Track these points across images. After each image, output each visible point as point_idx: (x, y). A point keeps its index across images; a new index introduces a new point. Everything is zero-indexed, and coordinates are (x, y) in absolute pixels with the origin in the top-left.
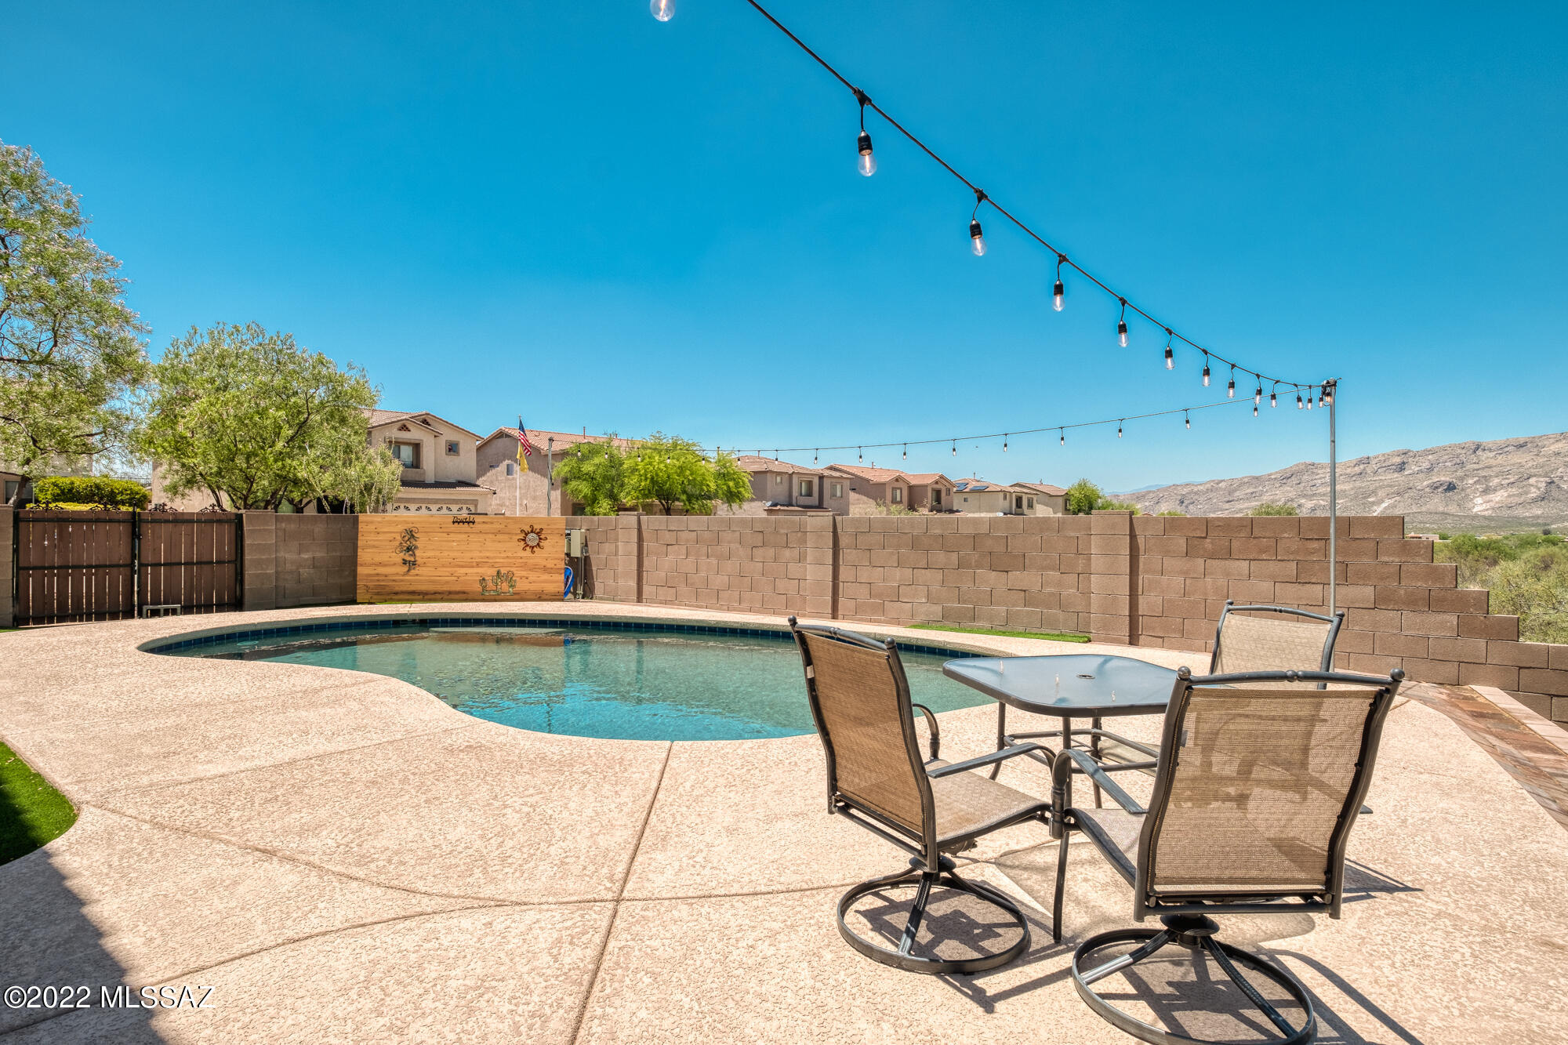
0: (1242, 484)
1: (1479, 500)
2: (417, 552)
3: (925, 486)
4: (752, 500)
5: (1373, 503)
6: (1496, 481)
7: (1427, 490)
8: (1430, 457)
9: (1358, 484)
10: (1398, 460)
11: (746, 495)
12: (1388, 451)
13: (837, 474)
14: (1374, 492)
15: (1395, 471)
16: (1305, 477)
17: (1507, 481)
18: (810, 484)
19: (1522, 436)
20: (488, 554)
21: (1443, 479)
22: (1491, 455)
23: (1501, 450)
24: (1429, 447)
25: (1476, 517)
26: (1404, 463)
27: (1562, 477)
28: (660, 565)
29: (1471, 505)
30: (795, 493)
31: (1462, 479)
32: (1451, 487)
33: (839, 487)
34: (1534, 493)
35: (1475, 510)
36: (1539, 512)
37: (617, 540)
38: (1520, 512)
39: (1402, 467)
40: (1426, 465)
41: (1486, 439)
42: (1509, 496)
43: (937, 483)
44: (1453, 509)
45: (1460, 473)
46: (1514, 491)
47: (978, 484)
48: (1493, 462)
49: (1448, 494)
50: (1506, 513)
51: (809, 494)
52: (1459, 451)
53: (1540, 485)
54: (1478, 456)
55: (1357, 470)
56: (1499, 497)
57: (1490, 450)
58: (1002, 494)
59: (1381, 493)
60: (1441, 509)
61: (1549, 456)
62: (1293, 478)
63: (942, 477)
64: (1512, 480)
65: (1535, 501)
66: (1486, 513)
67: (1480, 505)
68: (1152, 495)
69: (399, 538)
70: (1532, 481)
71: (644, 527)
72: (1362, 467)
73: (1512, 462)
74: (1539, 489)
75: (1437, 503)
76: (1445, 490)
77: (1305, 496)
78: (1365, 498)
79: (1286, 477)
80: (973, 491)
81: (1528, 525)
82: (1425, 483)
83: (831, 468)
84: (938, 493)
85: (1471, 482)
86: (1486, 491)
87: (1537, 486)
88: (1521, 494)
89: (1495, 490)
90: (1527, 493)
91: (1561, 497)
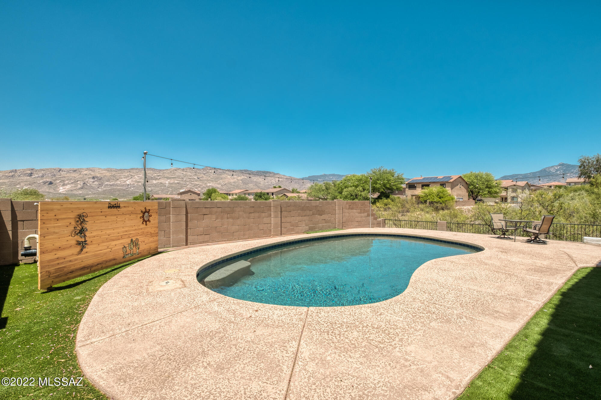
1: (61, 188)
6: (67, 182)
7: (42, 184)
8: (42, 172)
9: (11, 180)
10: (29, 172)
12: (24, 168)
14: (19, 184)
15: (27, 176)
17: (71, 182)
19: (75, 168)
21: (48, 180)
22: (65, 173)
23: (68, 171)
24: (42, 168)
25: (60, 194)
26: (32, 173)
27: (87, 182)
29: (58, 189)
31: (55, 180)
32: (51, 183)
34: (79, 186)
35: (60, 191)
36: (81, 192)
38: (74, 192)
39: (31, 175)
40: (41, 175)
41: (62, 168)
42: (71, 187)
44: (52, 191)
45: (54, 178)
46: (73, 185)
48: (65, 175)
49: (50, 185)
50: (70, 192)
52: (54, 171)
54: (60, 173)
56: (68, 187)
57: (65, 171)
60: (47, 191)
61: (83, 175)
64: (72, 182)
65: (80, 189)
66: (64, 192)
70: (79, 182)
72: (12, 173)
73: (72, 176)
74: (81, 185)
75: (45, 188)
78: (15, 186)
81: (78, 196)
82: (41, 181)
85: (58, 181)
86: (64, 185)
87: (80, 184)
88: (75, 187)
89: (66, 185)
90: (77, 186)
91: (88, 188)
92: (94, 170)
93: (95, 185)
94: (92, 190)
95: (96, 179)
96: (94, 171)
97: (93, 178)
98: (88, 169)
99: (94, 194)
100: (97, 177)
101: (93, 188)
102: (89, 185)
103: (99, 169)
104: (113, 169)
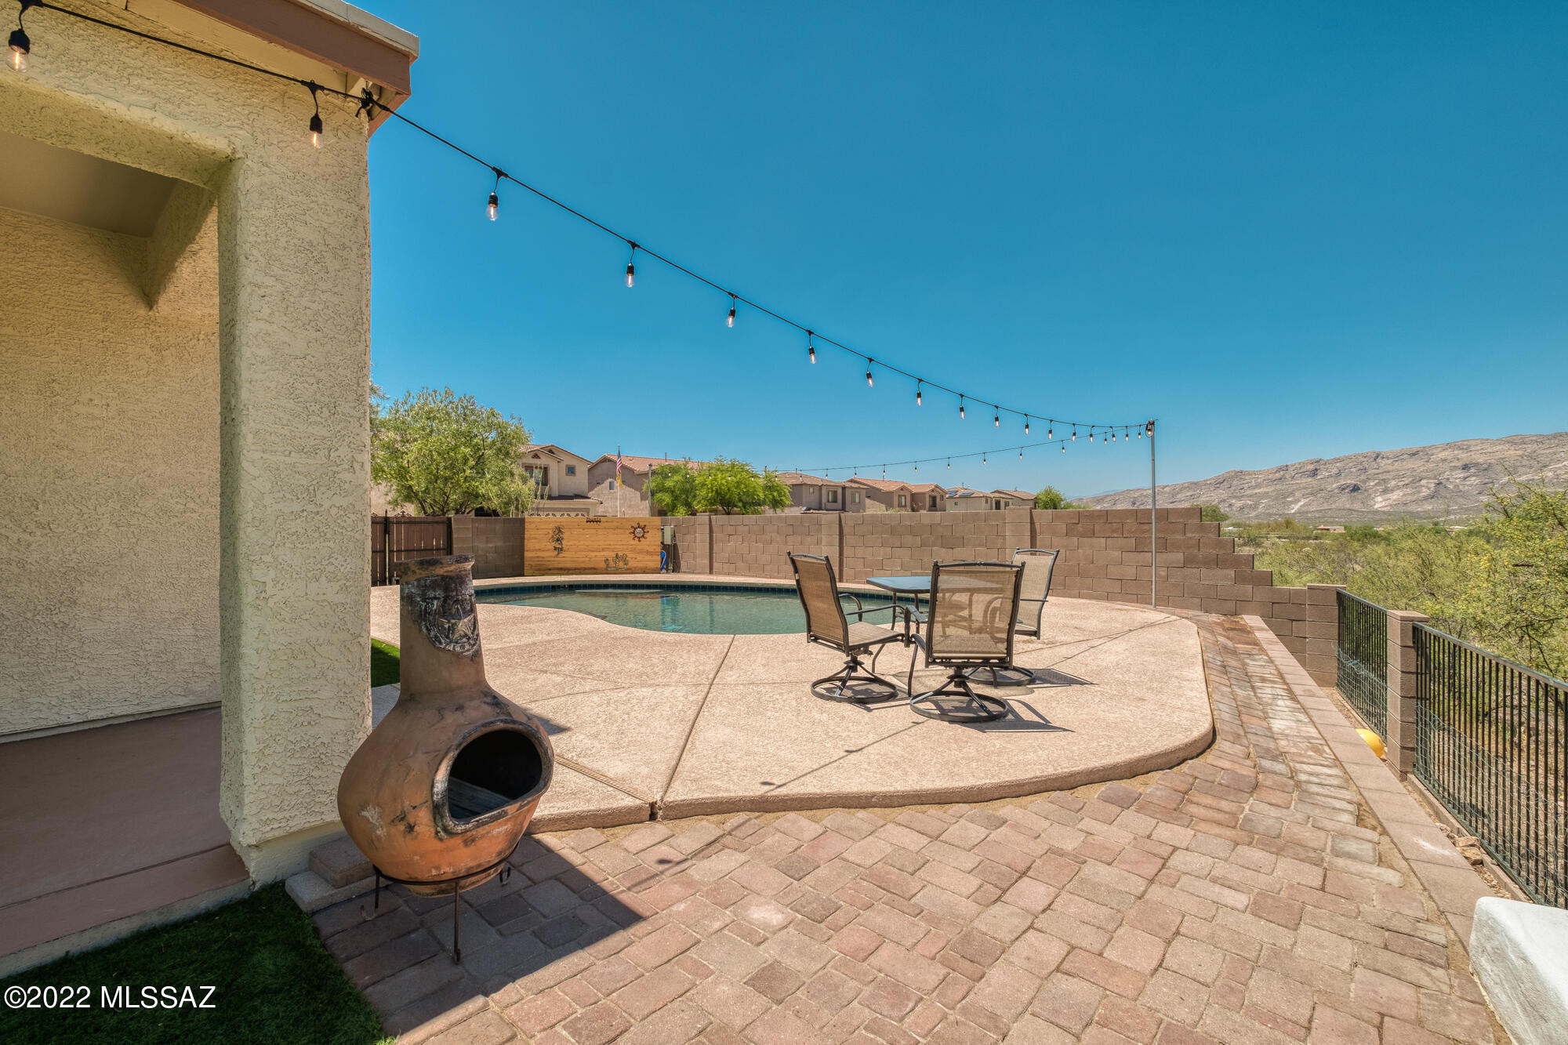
0: (1183, 488)
1: (1379, 499)
2: (564, 542)
3: (924, 494)
4: (791, 506)
5: (1291, 502)
6: (1393, 483)
7: (1336, 491)
8: (1338, 464)
9: (1278, 487)
10: (1311, 467)
11: (787, 502)
12: (1303, 460)
13: (856, 485)
14: (1292, 493)
15: (1309, 476)
16: (1235, 482)
17: (1403, 483)
18: (835, 493)
19: (1415, 446)
20: (609, 543)
21: (1349, 482)
22: (1390, 461)
23: (1398, 457)
24: (1337, 457)
25: (1377, 512)
26: (1316, 470)
27: (1448, 479)
28: (724, 549)
29: (1372, 503)
30: (824, 500)
31: (1364, 482)
32: (1356, 489)
33: (857, 495)
34: (1425, 492)
35: (1376, 507)
36: (1430, 508)
37: (695, 532)
38: (1413, 508)
39: (1314, 473)
40: (1335, 471)
41: (1384, 449)
42: (1404, 495)
43: (933, 491)
44: (1357, 506)
45: (1363, 477)
46: (1409, 491)
47: (966, 491)
48: (1390, 468)
49: (1353, 494)
50: (1402, 508)
51: (835, 501)
52: (1362, 459)
53: (1430, 486)
54: (1378, 463)
55: (1278, 475)
56: (1395, 496)
57: (1388, 458)
58: (984, 499)
59: (1297, 494)
60: (1348, 506)
61: (1438, 462)
62: (1225, 483)
63: (937, 486)
64: (1406, 482)
65: (1426, 498)
66: (1385, 509)
67: (1379, 503)
68: (1109, 498)
69: (551, 532)
70: (1423, 482)
71: (713, 523)
72: (1282, 473)
73: (1406, 467)
74: (1429, 489)
75: (1344, 502)
76: (1351, 491)
77: (1235, 497)
78: (1284, 498)
79: (1219, 483)
80: (960, 497)
81: (1421, 518)
82: (1335, 485)
83: (852, 481)
84: (934, 498)
85: (1372, 484)
86: (1385, 491)
87: (1427, 486)
88: (1414, 493)
89: (1392, 491)
90: (1419, 492)
91: (1448, 496)
92: (1469, 446)
93: (1471, 485)
94: (1460, 500)
95: (1473, 470)
96: (1467, 449)
97: (1465, 467)
98: (1449, 446)
99: (1468, 509)
100: (1476, 465)
101: (1464, 495)
102: (1451, 487)
103: (1484, 441)
104: (1531, 436)
